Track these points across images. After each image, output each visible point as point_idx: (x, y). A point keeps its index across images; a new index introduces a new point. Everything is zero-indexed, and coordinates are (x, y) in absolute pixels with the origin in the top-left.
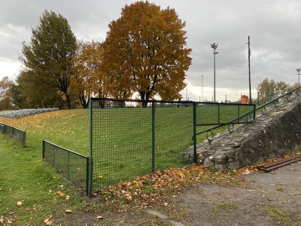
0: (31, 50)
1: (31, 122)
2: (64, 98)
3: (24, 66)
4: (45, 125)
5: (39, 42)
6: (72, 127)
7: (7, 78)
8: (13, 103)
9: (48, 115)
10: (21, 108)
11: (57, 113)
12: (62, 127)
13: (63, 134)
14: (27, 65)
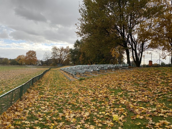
8: (71, 62)
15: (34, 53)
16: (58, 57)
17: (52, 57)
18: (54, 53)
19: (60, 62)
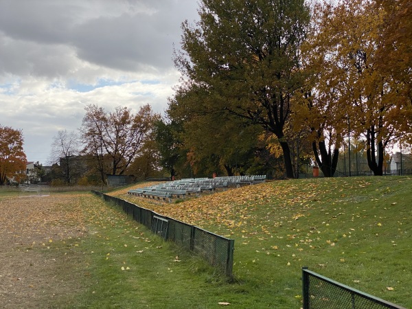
0: (201, 39)
1: (210, 212)
2: (276, 150)
3: (187, 78)
4: (248, 221)
5: (216, 17)
6: (322, 227)
7: (148, 108)
8: (160, 165)
9: (247, 193)
10: (174, 176)
11: (269, 190)
12: (293, 226)
13: (306, 248)
14: (193, 74)
15: (16, 138)
16: (110, 149)
17: (83, 151)
18: (92, 133)
19: (115, 168)
